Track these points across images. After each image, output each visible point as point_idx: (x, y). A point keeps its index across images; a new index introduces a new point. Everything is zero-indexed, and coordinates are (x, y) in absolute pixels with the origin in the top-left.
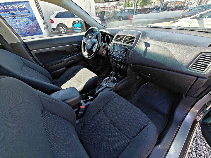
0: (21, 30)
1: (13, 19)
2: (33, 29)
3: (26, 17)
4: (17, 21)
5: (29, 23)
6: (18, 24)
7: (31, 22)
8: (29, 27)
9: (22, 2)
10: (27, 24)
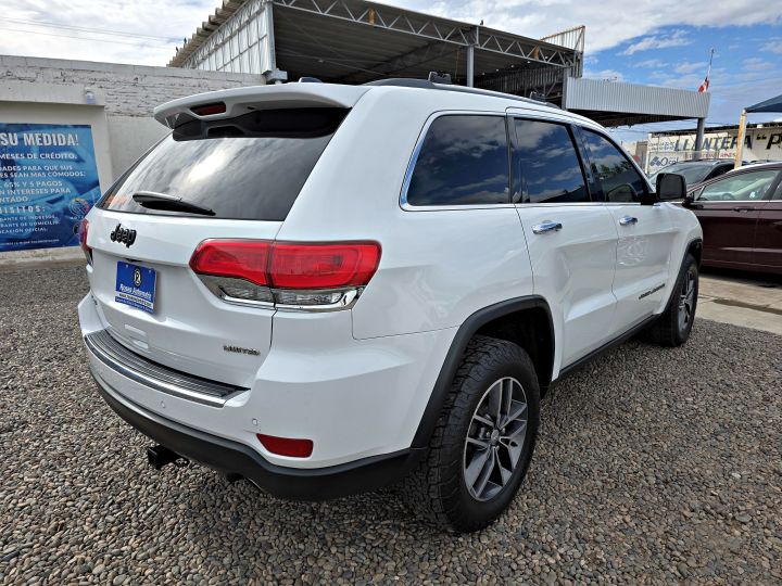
0: (15, 222)
1: (4, 179)
2: (70, 221)
3: (58, 178)
4: (13, 188)
5: (61, 198)
6: (13, 200)
7: (76, 193)
8: (57, 214)
9: (66, 127)
10: (52, 202)
